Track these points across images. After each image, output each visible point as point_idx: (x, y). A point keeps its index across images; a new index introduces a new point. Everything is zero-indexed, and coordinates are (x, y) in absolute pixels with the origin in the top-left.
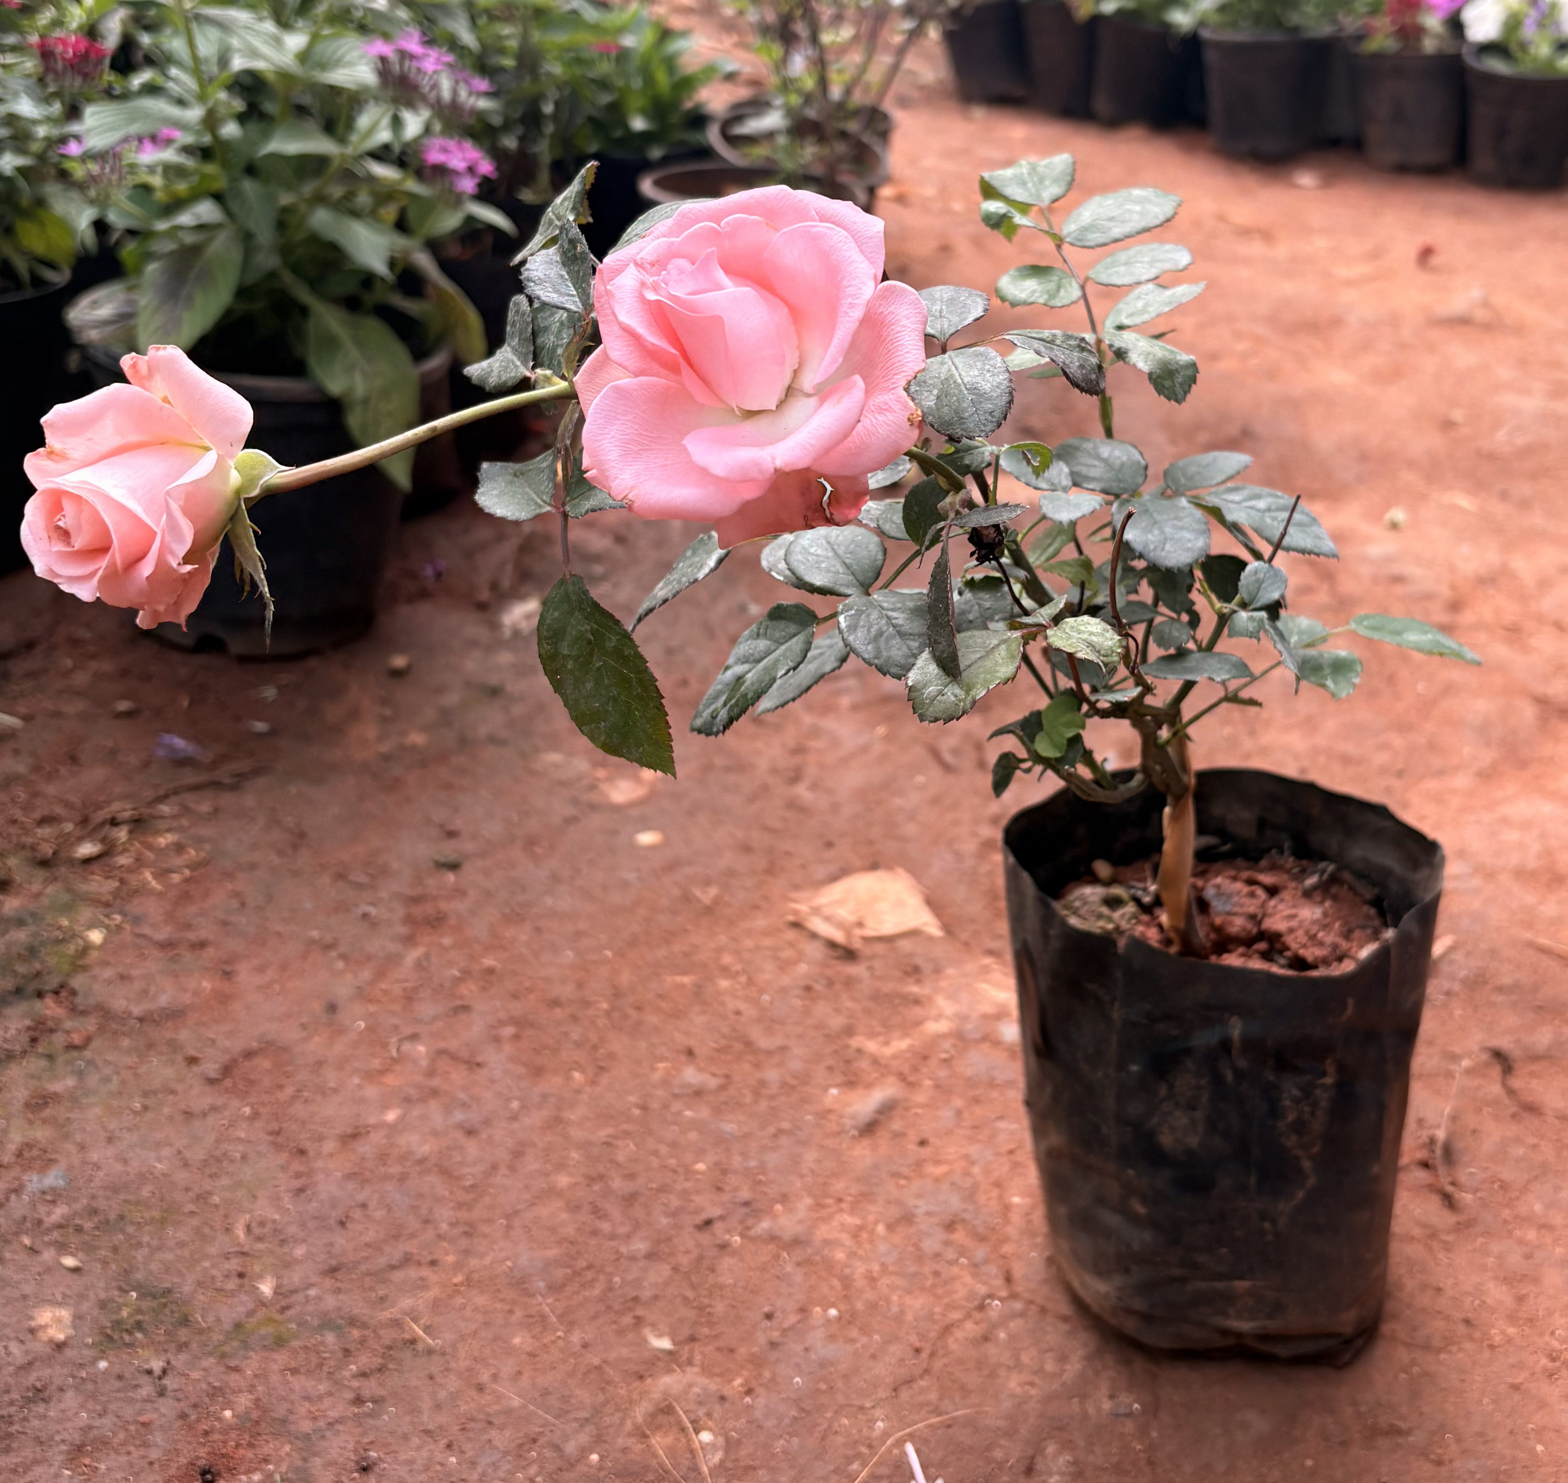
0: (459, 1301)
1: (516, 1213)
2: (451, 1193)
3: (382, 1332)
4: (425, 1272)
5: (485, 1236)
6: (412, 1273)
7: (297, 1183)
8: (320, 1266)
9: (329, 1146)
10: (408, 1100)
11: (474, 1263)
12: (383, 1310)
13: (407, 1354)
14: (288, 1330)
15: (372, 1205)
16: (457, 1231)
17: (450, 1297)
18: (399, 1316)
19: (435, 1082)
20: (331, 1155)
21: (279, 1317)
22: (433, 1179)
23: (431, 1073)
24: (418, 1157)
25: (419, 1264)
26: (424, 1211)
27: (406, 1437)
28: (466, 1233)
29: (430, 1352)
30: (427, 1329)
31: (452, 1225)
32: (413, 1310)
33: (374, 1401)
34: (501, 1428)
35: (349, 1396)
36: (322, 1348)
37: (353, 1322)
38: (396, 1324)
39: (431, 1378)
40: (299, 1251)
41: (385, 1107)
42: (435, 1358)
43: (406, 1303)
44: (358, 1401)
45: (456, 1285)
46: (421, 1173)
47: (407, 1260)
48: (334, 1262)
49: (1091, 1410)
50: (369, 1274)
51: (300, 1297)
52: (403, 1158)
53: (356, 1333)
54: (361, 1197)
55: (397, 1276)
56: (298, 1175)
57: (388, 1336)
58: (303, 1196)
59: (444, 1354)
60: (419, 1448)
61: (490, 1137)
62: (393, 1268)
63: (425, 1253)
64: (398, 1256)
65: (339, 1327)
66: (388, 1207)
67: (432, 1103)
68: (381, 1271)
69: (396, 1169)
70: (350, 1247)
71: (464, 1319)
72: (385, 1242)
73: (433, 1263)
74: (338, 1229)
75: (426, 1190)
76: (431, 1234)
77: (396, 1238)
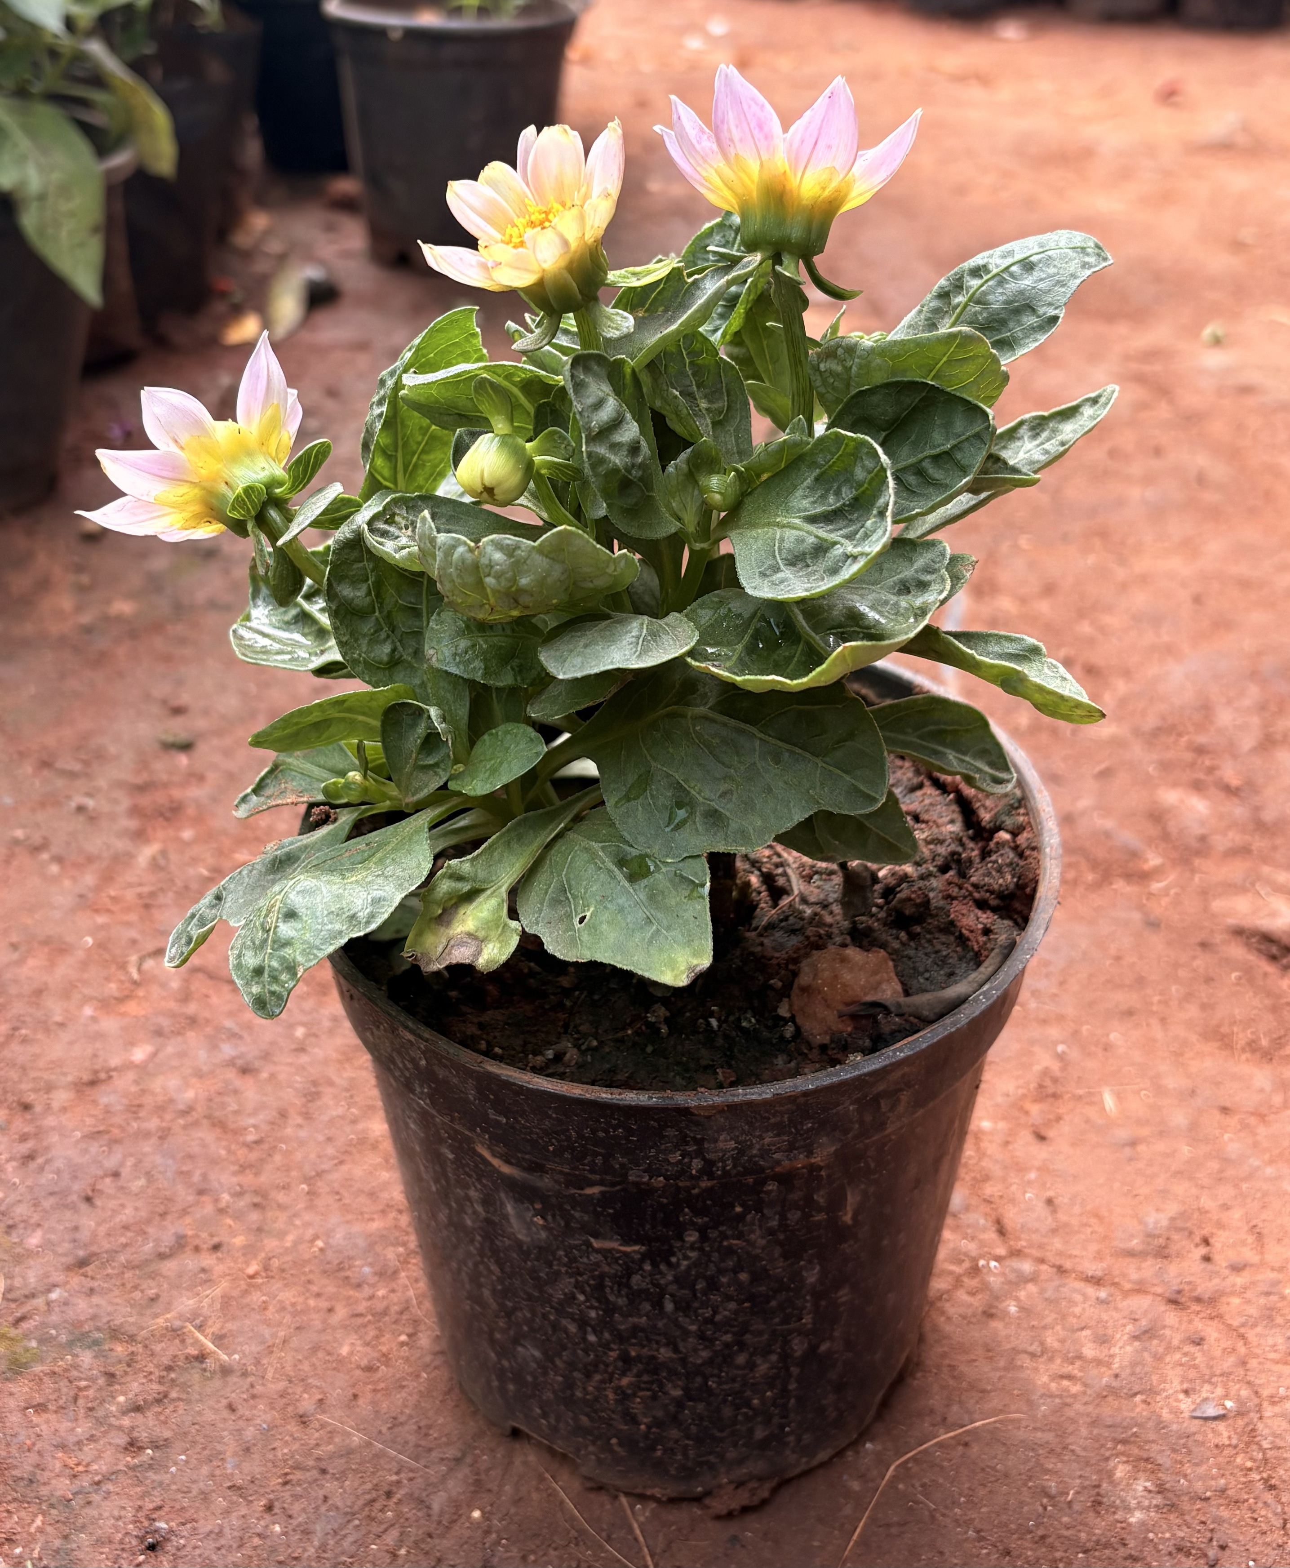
0: (257, 1298)
1: (319, 1174)
2: (229, 1151)
3: (158, 1348)
4: (208, 1260)
5: (281, 1207)
6: (190, 1262)
7: (24, 1148)
8: (63, 1260)
9: (61, 1097)
10: (159, 1033)
11: (271, 1244)
12: (156, 1316)
13: (195, 1376)
14: (27, 1350)
15: (126, 1172)
16: (242, 1203)
17: (246, 1292)
18: (177, 1323)
19: (192, 1008)
20: (64, 1110)
21: (13, 1332)
22: (204, 1134)
23: (185, 997)
24: (181, 1107)
25: (197, 1249)
26: (196, 1177)
27: (205, 1497)
28: (256, 1205)
29: (226, 1371)
30: (219, 1339)
31: (239, 1194)
32: (195, 1314)
33: (156, 1447)
34: (341, 1477)
35: (121, 1440)
36: (75, 1373)
37: (115, 1334)
38: (175, 1333)
39: (231, 1408)
40: (34, 1240)
41: (131, 1044)
42: (233, 1379)
43: (186, 1303)
44: (133, 1446)
45: (252, 1277)
46: (185, 1127)
47: (181, 1244)
48: (81, 1253)
49: (1166, 1415)
50: (130, 1266)
51: (39, 1302)
52: (160, 1109)
53: (120, 1349)
54: (111, 1163)
55: (169, 1267)
56: (24, 1138)
57: (166, 1351)
58: (33, 1165)
59: (245, 1374)
60: (227, 1512)
61: (272, 1076)
62: (162, 1256)
63: (204, 1235)
64: (167, 1240)
65: (96, 1343)
66: (148, 1173)
67: (191, 1035)
68: (147, 1262)
69: (153, 1124)
70: (102, 1230)
71: (268, 1323)
72: (148, 1221)
73: (216, 1248)
74: (83, 1207)
75: (196, 1149)
76: (209, 1209)
77: (163, 1215)
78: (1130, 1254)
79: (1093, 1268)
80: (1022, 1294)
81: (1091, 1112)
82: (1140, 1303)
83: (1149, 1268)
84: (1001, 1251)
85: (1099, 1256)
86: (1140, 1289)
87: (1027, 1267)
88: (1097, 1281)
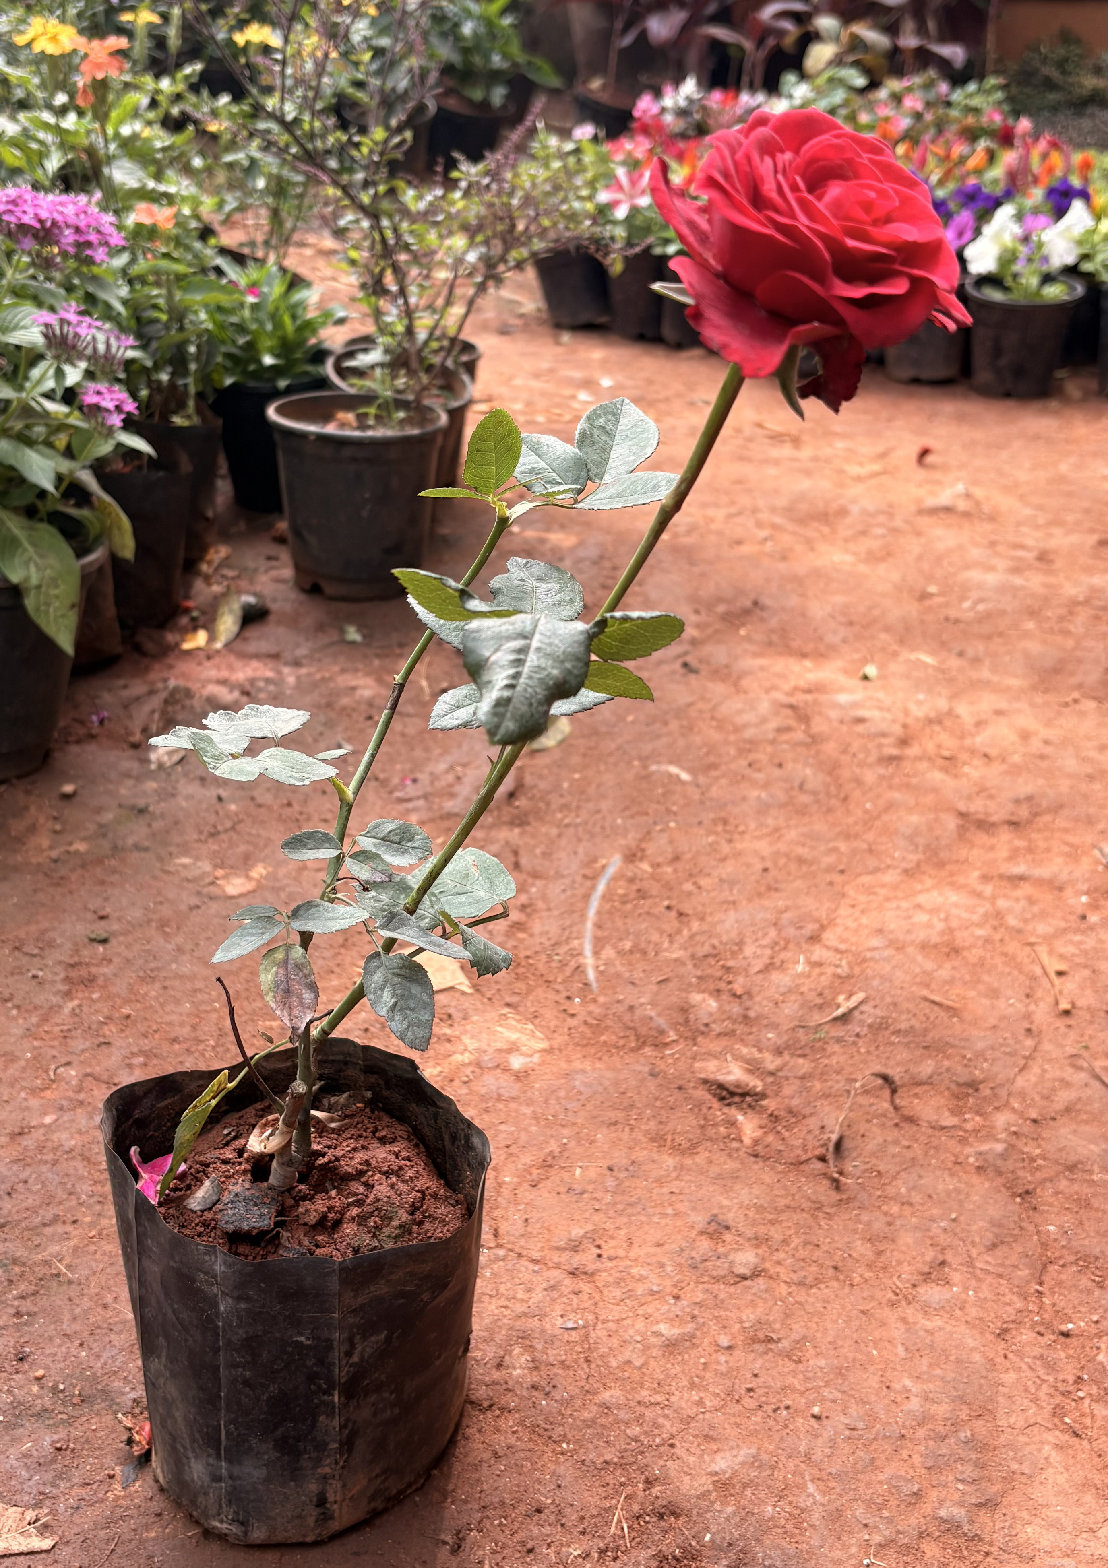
0: (93, 1248)
2: (90, 1174)
3: (36, 1269)
4: (69, 1228)
6: (60, 1228)
10: (61, 1109)
12: (38, 1254)
13: (54, 1284)
15: (30, 1181)
16: (92, 1201)
17: (87, 1245)
18: (48, 1258)
19: (81, 1096)
22: (79, 1164)
23: (80, 1089)
24: (67, 1149)
25: (64, 1222)
26: (69, 1186)
27: (51, 1339)
29: (70, 1282)
30: (68, 1267)
32: (58, 1254)
33: (29, 1315)
34: (120, 1333)
35: (13, 1311)
37: (15, 1261)
38: (46, 1263)
39: (70, 1300)
41: (44, 1114)
42: (73, 1286)
43: (55, 1248)
44: (18, 1314)
46: (67, 1160)
47: (56, 1219)
49: (548, 1326)
50: (27, 1229)
52: (55, 1150)
53: (17, 1269)
54: (23, 1176)
55: (48, 1230)
57: (40, 1271)
59: (80, 1284)
60: (60, 1346)
62: (45, 1225)
63: (69, 1215)
64: (49, 1216)
65: (5, 1265)
66: (43, 1183)
67: (79, 1110)
68: (36, 1227)
69: (50, 1157)
70: (14, 1210)
71: (96, 1261)
72: (40, 1207)
73: (75, 1222)
74: (6, 1197)
75: (72, 1171)
76: (74, 1203)
77: (48, 1204)
78: (558, 1249)
79: (536, 1255)
80: (495, 1266)
81: (566, 1175)
82: (556, 1273)
83: (565, 1256)
84: (492, 1245)
85: (542, 1249)
86: (557, 1266)
87: (501, 1252)
88: (536, 1261)
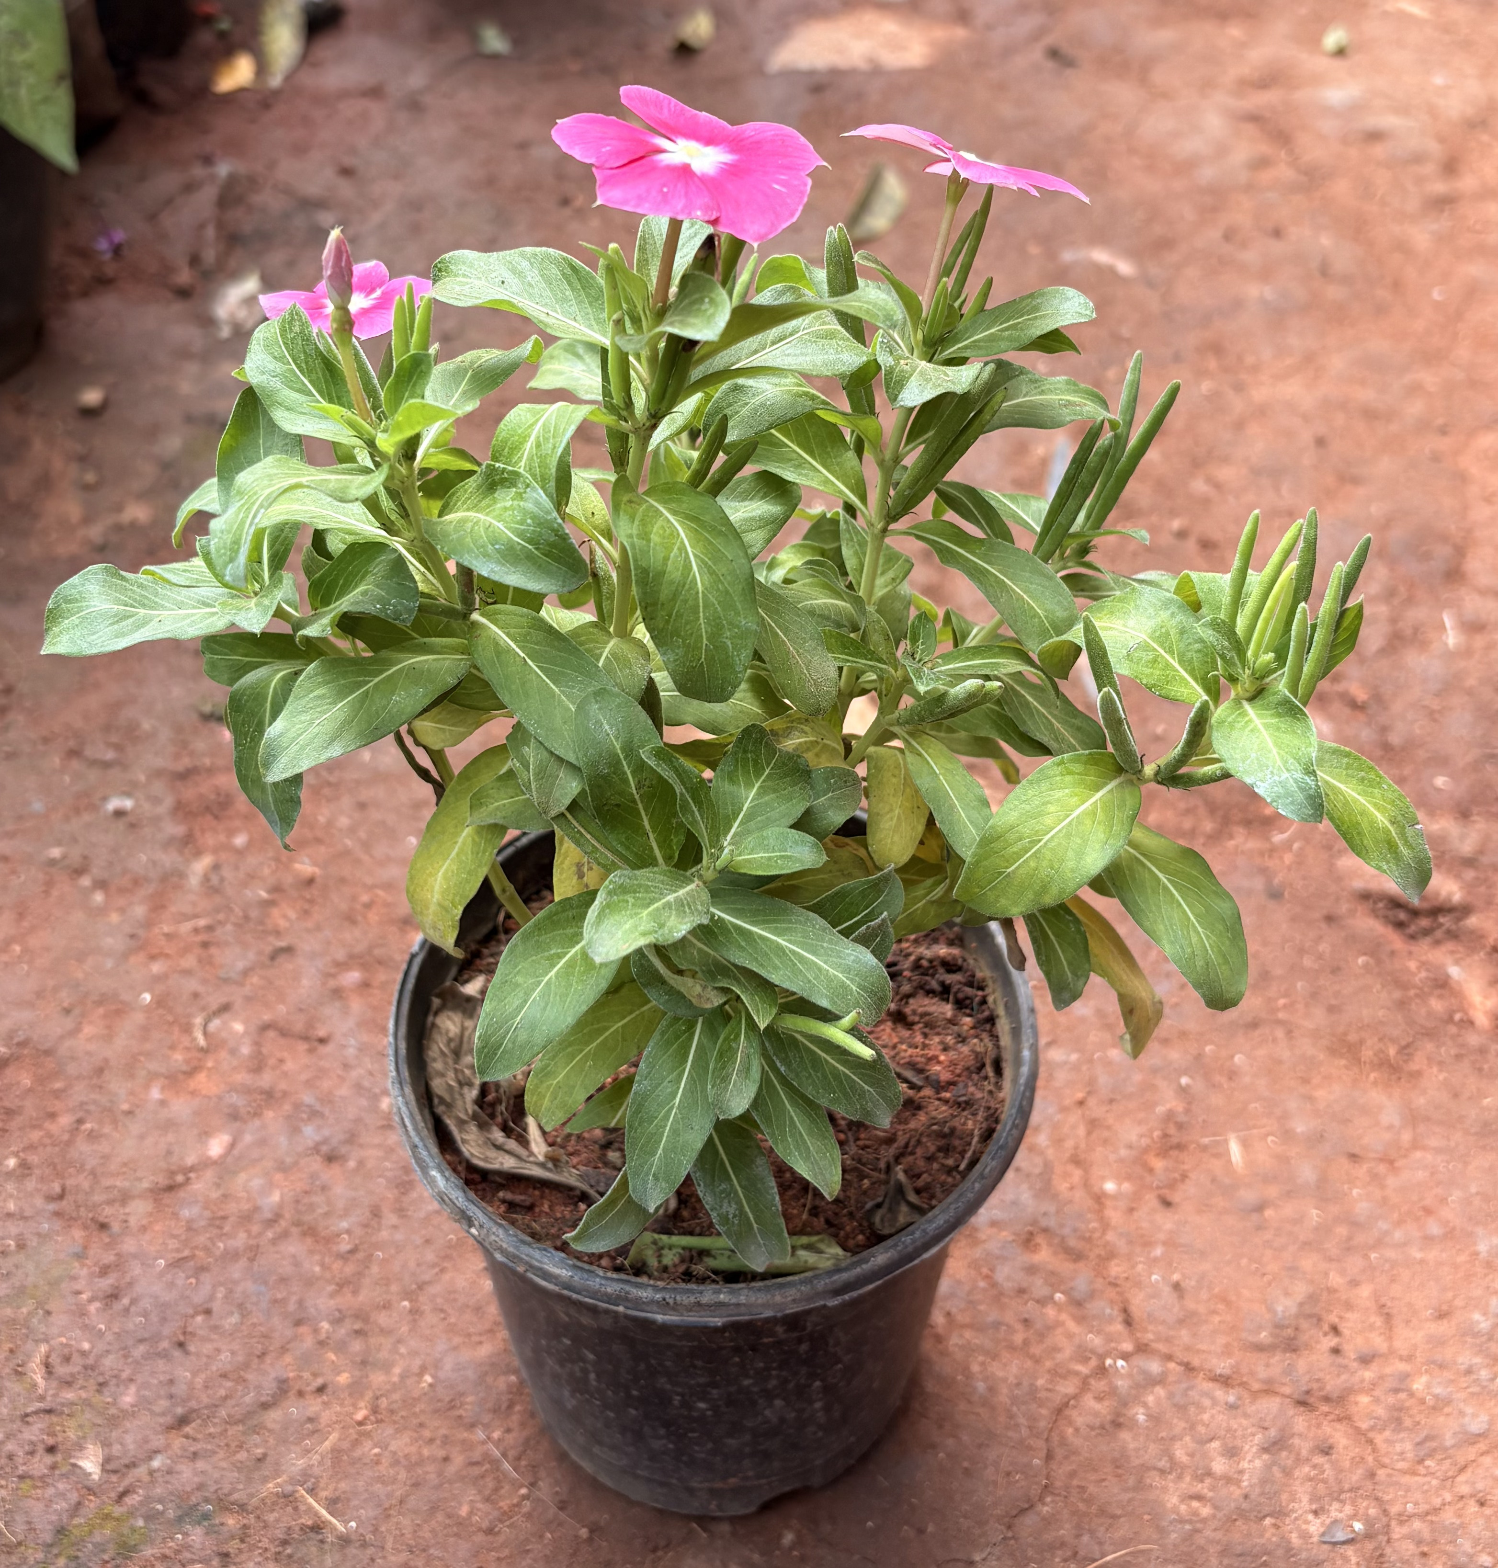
0: (368, 1450)
1: (421, 1287)
2: (322, 1265)
3: (271, 1517)
4: (313, 1406)
5: (385, 1332)
6: (294, 1409)
7: (106, 1283)
8: (161, 1420)
9: (139, 1209)
10: (234, 1116)
11: (377, 1379)
12: (265, 1480)
13: (312, 1550)
14: (134, 1530)
15: (216, 1306)
16: (342, 1332)
17: (356, 1443)
18: (289, 1488)
19: (266, 1079)
20: (144, 1229)
21: (118, 1511)
22: (294, 1247)
23: (258, 1064)
24: (268, 1215)
25: (301, 1394)
26: (292, 1307)
28: (358, 1332)
29: (345, 1541)
30: (332, 1504)
31: (337, 1321)
32: (306, 1476)
36: (188, 1555)
37: (224, 1505)
38: (288, 1498)
40: (128, 1399)
41: (205, 1134)
42: (352, 1551)
45: (360, 1423)
46: (274, 1242)
47: (283, 1388)
48: (179, 1411)
49: (1296, 1540)
50: (231, 1421)
51: (141, 1471)
52: (246, 1218)
53: (231, 1522)
54: (199, 1298)
55: (273, 1417)
56: (104, 1271)
57: (279, 1521)
58: (118, 1306)
59: (364, 1545)
61: (361, 1163)
62: (265, 1406)
63: (306, 1375)
64: (269, 1387)
65: (206, 1516)
66: (241, 1306)
67: (269, 1114)
68: (249, 1414)
69: (240, 1240)
70: (199, 1380)
71: (381, 1480)
72: (246, 1366)
73: (321, 1390)
74: (177, 1353)
75: (287, 1268)
76: (309, 1342)
77: (262, 1356)
78: (1259, 1348)
79: (1223, 1366)
80: (1150, 1399)
81: (1216, 1165)
82: (1270, 1406)
83: (1277, 1363)
84: (1128, 1347)
85: (1227, 1351)
86: (1269, 1390)
87: (1154, 1367)
88: (1225, 1381)
